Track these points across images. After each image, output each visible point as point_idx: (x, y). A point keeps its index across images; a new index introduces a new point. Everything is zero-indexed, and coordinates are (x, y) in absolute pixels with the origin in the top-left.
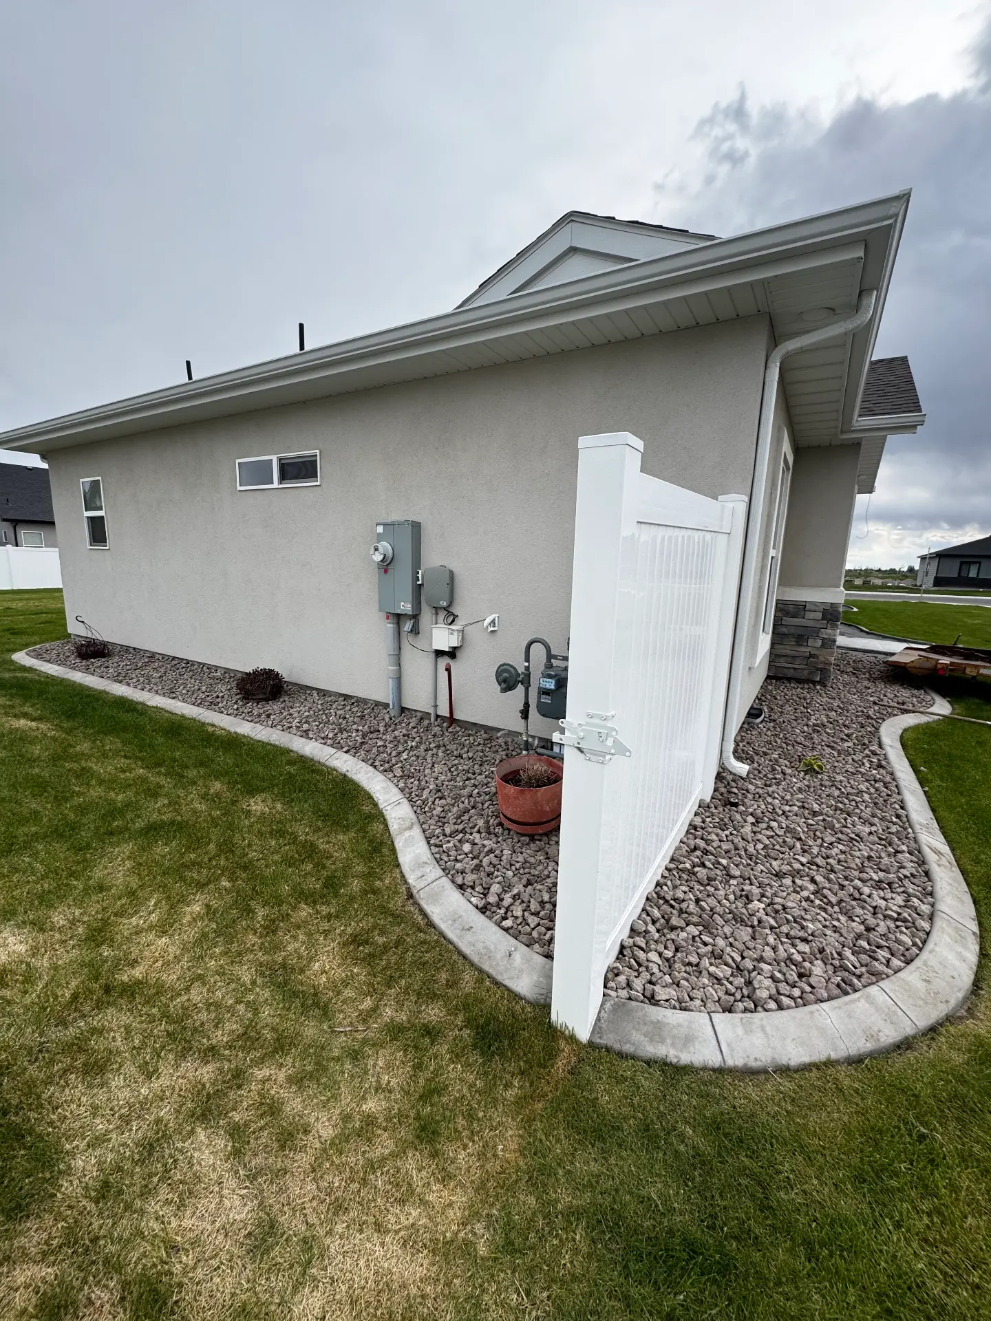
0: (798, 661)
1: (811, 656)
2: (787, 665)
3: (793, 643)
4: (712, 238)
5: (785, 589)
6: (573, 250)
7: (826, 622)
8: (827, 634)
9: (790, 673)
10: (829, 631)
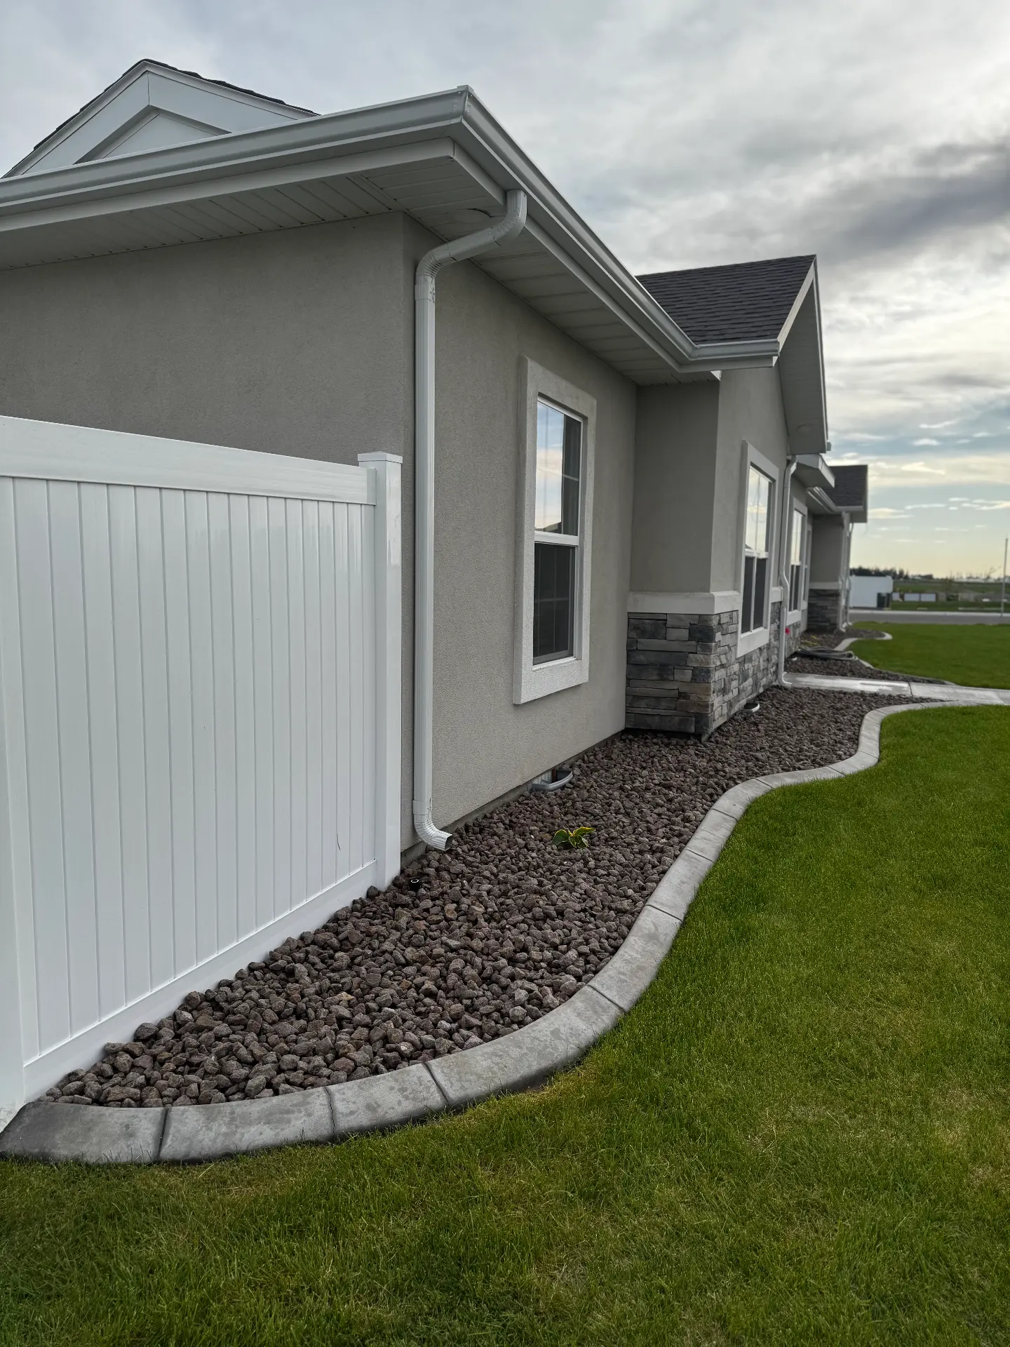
0: (664, 704)
1: (681, 695)
2: (650, 711)
3: (655, 677)
4: (308, 113)
5: (639, 596)
6: (150, 112)
7: (694, 643)
8: (697, 661)
9: (655, 723)
10: (700, 657)
